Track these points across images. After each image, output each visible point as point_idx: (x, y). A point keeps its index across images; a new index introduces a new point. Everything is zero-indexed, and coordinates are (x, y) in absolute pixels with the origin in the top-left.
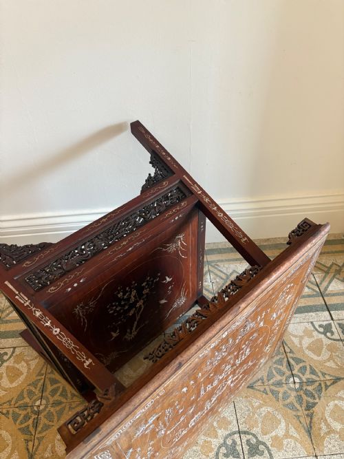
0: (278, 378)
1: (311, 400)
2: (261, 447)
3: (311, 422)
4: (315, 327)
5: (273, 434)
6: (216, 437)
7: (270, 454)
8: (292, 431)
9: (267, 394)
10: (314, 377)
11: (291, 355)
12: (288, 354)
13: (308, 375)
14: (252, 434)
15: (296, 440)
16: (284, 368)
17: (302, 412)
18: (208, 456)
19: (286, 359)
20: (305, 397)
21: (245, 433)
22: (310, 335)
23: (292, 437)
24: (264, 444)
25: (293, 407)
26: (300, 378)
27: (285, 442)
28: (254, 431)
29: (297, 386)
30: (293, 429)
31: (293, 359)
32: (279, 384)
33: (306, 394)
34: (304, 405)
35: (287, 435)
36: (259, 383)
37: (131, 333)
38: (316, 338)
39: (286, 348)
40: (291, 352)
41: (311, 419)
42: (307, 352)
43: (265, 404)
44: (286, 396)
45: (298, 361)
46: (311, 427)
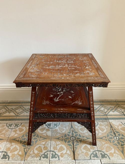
0: (111, 136)
1: (123, 143)
2: (106, 156)
3: (123, 150)
4: (122, 124)
5: (110, 152)
6: (90, 151)
7: (109, 158)
8: (117, 152)
9: (107, 141)
10: (123, 137)
11: (115, 131)
12: (114, 130)
13: (121, 136)
14: (102, 152)
15: (118, 154)
16: (113, 134)
17: (120, 146)
18: (87, 156)
19: (113, 132)
20: (120, 143)
21: (100, 151)
22: (121, 126)
23: (116, 153)
24: (107, 155)
25: (116, 145)
26: (118, 137)
27: (114, 154)
28: (103, 151)
29: (117, 139)
30: (117, 151)
31: (116, 132)
32: (111, 138)
33: (121, 142)
34: (120, 145)
35: (115, 153)
36: (104, 137)
37: (56, 99)
38: (123, 126)
39: (113, 129)
40: (115, 130)
41: (123, 149)
42: (120, 130)
43: (107, 143)
44: (113, 142)
45: (117, 132)
46: (123, 151)
